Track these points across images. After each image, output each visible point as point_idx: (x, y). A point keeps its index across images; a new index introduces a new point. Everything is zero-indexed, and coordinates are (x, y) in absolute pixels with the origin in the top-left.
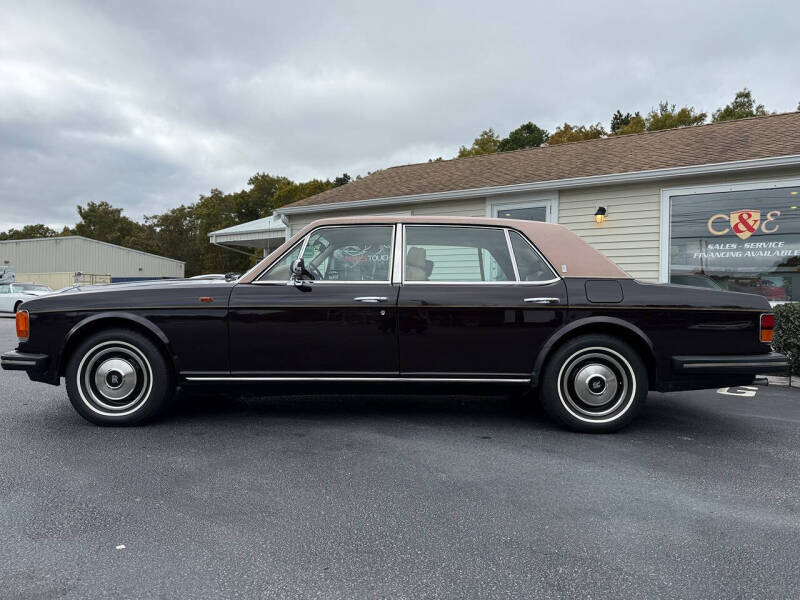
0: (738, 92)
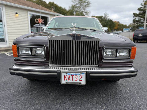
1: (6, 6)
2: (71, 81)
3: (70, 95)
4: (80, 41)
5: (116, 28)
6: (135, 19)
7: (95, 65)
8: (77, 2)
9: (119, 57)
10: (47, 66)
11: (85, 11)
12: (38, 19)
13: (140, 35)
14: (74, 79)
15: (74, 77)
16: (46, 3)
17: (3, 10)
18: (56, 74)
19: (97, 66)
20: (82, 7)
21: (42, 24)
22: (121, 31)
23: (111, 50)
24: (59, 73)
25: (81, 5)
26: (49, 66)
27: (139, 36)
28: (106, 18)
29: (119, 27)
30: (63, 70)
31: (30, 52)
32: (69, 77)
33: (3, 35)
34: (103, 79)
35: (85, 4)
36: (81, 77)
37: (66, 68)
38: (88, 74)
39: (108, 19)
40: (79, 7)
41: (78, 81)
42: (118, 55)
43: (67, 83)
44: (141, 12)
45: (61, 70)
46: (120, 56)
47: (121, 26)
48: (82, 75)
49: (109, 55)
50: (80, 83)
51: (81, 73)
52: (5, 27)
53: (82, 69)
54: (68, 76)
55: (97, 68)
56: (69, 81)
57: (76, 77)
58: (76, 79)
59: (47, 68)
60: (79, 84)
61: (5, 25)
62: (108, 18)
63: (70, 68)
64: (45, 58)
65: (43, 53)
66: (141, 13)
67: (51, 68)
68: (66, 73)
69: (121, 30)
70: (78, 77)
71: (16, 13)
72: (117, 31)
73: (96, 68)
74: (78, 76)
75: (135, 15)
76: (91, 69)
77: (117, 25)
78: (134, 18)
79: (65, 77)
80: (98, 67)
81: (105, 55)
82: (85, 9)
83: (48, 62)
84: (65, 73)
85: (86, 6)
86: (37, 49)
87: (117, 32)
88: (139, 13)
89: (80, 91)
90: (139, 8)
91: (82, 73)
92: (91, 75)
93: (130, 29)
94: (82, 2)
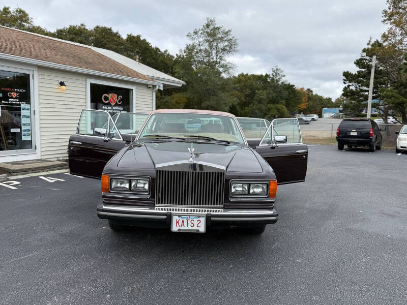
1: (40, 68)
2: (185, 228)
3: (183, 252)
4: (196, 173)
5: (303, 106)
6: (349, 86)
7: (220, 204)
8: (201, 40)
9: (252, 194)
10: (152, 206)
11: (223, 62)
12: (110, 96)
13: (354, 134)
14: (190, 224)
15: (189, 221)
16: (119, 37)
17: (33, 79)
18: (166, 217)
19: (222, 206)
20: (214, 52)
21: (116, 105)
22: (315, 116)
23: (241, 185)
24: (169, 217)
25: (211, 47)
26: (154, 206)
27: (352, 134)
28: (277, 81)
29: (311, 103)
30: (175, 212)
31: (127, 186)
32: (183, 221)
33: (29, 132)
34: (232, 227)
35: (221, 45)
36: (199, 221)
37: (173, 209)
38: (208, 218)
39: (282, 83)
40: (206, 51)
41: (195, 228)
42: (251, 191)
43: (179, 230)
44: (363, 70)
45: (172, 212)
46: (254, 193)
47: (315, 100)
48: (200, 219)
49: (240, 191)
50: (198, 230)
51: (199, 217)
52: (34, 114)
53: (198, 211)
54: (181, 220)
55: (222, 210)
56: (182, 228)
57: (192, 222)
58: (192, 225)
59: (151, 209)
60: (196, 232)
61: (34, 111)
62: (283, 79)
63: (184, 210)
64: (149, 194)
65: (147, 187)
66: (362, 72)
67: (156, 209)
68: (179, 216)
69: (315, 113)
70: (196, 222)
71: (62, 84)
72: (305, 114)
73: (220, 210)
74: (196, 220)
75: (348, 76)
76: (213, 211)
77: (304, 99)
78: (346, 85)
79: (177, 222)
80: (224, 208)
81: (233, 190)
82: (221, 58)
83: (153, 200)
84: (177, 217)
85: (224, 50)
86: (139, 181)
87: (304, 118)
88: (358, 72)
89: (198, 247)
90: (357, 60)
91: (201, 216)
92: (212, 219)
93: (340, 111)
94: (213, 41)
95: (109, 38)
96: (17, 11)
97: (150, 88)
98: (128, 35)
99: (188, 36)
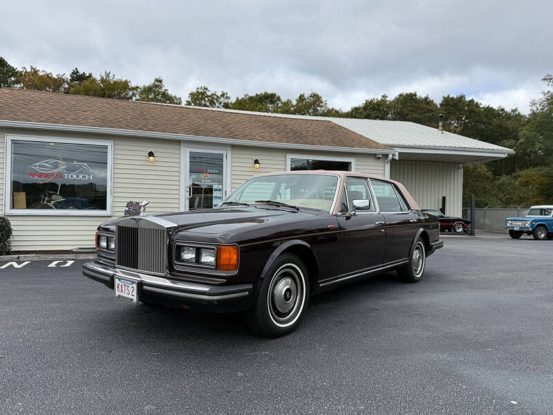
0: (155, 78)
1: (234, 147)
2: (124, 295)
18: (109, 279)
26: (115, 267)
31: (106, 244)
32: (122, 286)
36: (133, 289)
41: (131, 296)
48: (134, 285)
50: (133, 300)
51: (133, 282)
52: (226, 195)
57: (128, 288)
61: (226, 191)
74: (130, 286)
79: (118, 287)
84: (118, 280)
92: (144, 287)
95: (412, 106)
96: (311, 97)
97: (379, 158)
98: (444, 98)
99: (545, 79)
